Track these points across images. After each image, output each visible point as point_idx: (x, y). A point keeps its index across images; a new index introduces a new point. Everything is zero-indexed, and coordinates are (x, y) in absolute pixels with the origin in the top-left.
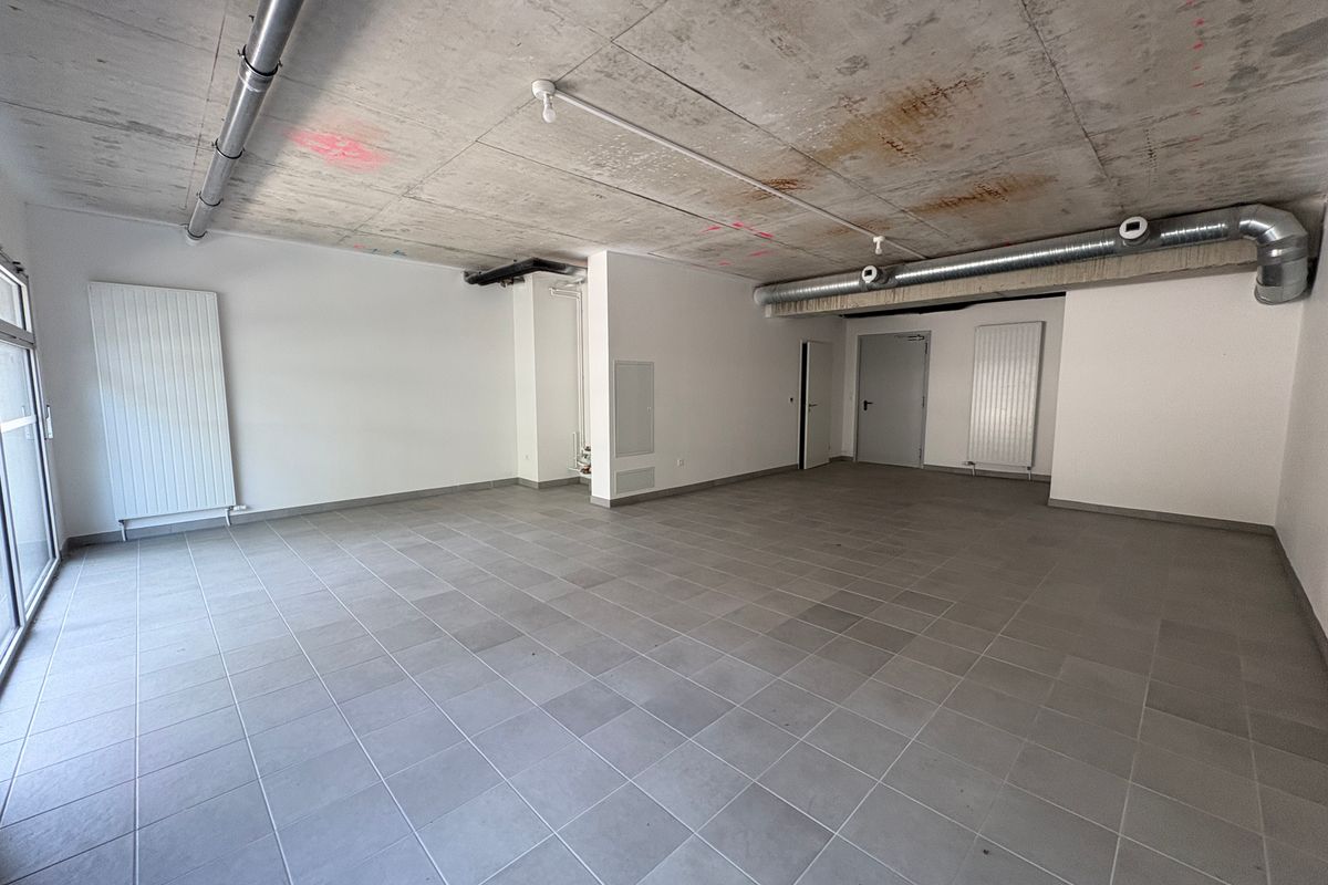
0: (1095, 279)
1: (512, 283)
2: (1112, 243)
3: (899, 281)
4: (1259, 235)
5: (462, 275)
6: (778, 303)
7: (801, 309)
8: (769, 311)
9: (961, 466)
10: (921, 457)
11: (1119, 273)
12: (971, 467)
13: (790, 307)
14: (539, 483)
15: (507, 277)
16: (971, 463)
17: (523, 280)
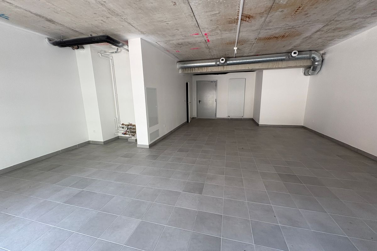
0: (277, 67)
1: (78, 48)
2: (285, 57)
3: (228, 63)
4: (314, 58)
5: (47, 40)
6: (184, 68)
7: (192, 71)
8: (180, 71)
9: (226, 117)
10: (216, 116)
11: (282, 66)
12: (229, 117)
13: (188, 70)
14: (104, 142)
15: (75, 45)
16: (229, 116)
17: (83, 48)
